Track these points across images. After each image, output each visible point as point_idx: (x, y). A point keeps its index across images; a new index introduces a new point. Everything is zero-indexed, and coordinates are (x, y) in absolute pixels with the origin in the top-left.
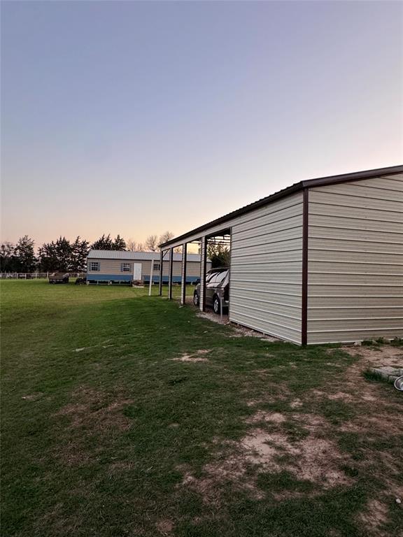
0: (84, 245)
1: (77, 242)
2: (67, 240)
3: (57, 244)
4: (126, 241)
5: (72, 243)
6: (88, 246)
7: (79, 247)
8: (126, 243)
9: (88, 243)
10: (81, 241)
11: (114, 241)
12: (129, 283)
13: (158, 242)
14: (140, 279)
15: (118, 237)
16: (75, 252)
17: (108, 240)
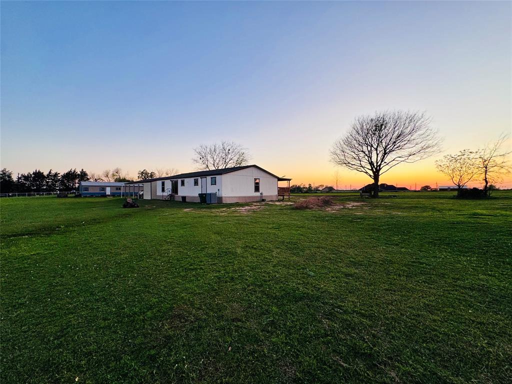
0: (56, 175)
1: (50, 172)
2: (42, 172)
3: (33, 174)
4: (88, 172)
5: (45, 174)
6: (59, 175)
7: (51, 176)
8: (88, 174)
9: (59, 174)
10: (53, 172)
11: (79, 173)
12: (105, 196)
13: (111, 173)
14: (110, 194)
15: (82, 170)
16: (49, 179)
17: (74, 171)
